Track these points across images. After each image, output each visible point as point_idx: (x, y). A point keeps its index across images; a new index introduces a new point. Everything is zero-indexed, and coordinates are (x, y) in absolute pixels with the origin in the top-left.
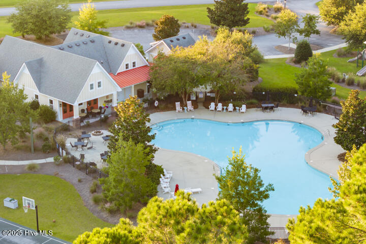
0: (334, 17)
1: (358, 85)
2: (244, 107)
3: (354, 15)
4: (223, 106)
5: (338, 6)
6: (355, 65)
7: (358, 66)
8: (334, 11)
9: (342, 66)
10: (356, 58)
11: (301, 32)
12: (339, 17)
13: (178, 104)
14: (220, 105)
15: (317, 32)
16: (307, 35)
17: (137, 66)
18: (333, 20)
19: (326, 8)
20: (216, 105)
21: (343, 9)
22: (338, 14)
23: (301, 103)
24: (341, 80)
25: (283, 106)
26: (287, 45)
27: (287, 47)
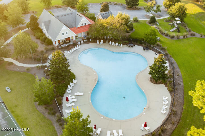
0: (168, 6)
1: (170, 36)
2: (122, 44)
3: (174, 7)
4: (114, 43)
5: (170, 1)
6: (170, 26)
7: (172, 27)
8: (168, 3)
9: (166, 26)
10: (172, 24)
11: (154, 11)
12: (170, 6)
13: (98, 41)
14: (113, 43)
15: (160, 11)
16: (156, 12)
17: (86, 25)
18: (167, 7)
19: (166, 2)
20: (112, 43)
21: (171, 3)
22: (169, 5)
23: (144, 44)
24: (163, 33)
25: (137, 45)
26: (149, 15)
27: (149, 16)
